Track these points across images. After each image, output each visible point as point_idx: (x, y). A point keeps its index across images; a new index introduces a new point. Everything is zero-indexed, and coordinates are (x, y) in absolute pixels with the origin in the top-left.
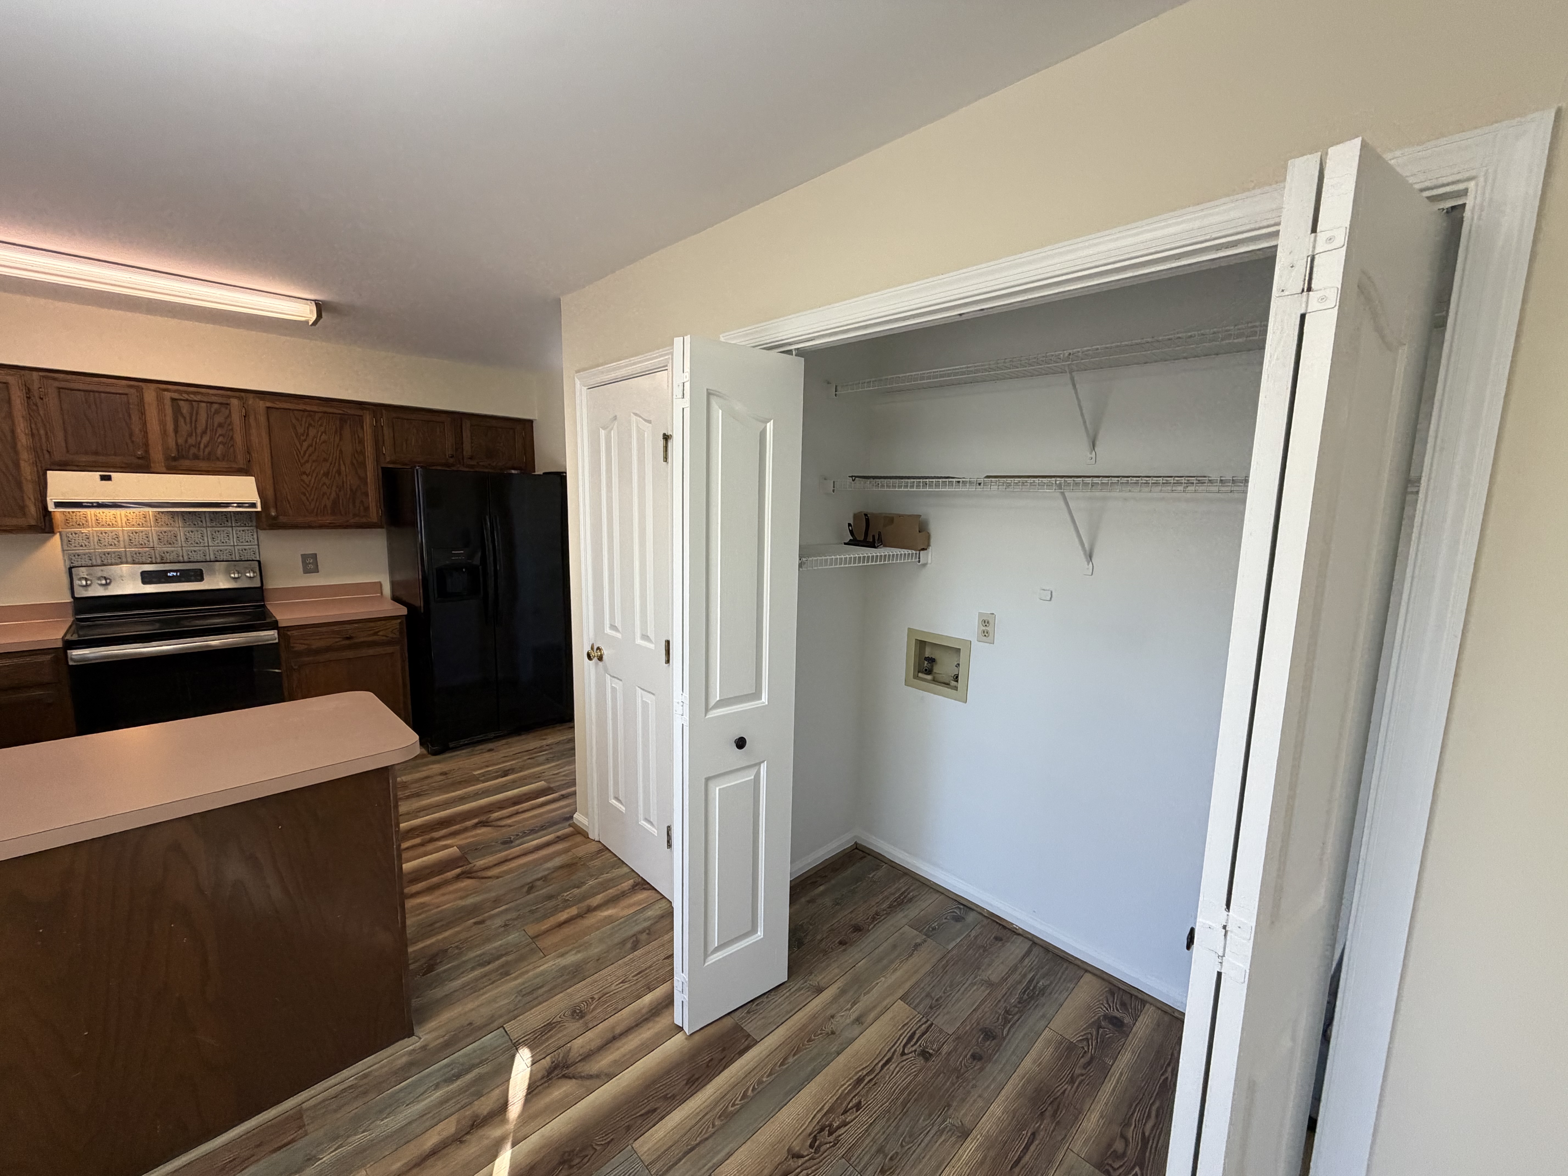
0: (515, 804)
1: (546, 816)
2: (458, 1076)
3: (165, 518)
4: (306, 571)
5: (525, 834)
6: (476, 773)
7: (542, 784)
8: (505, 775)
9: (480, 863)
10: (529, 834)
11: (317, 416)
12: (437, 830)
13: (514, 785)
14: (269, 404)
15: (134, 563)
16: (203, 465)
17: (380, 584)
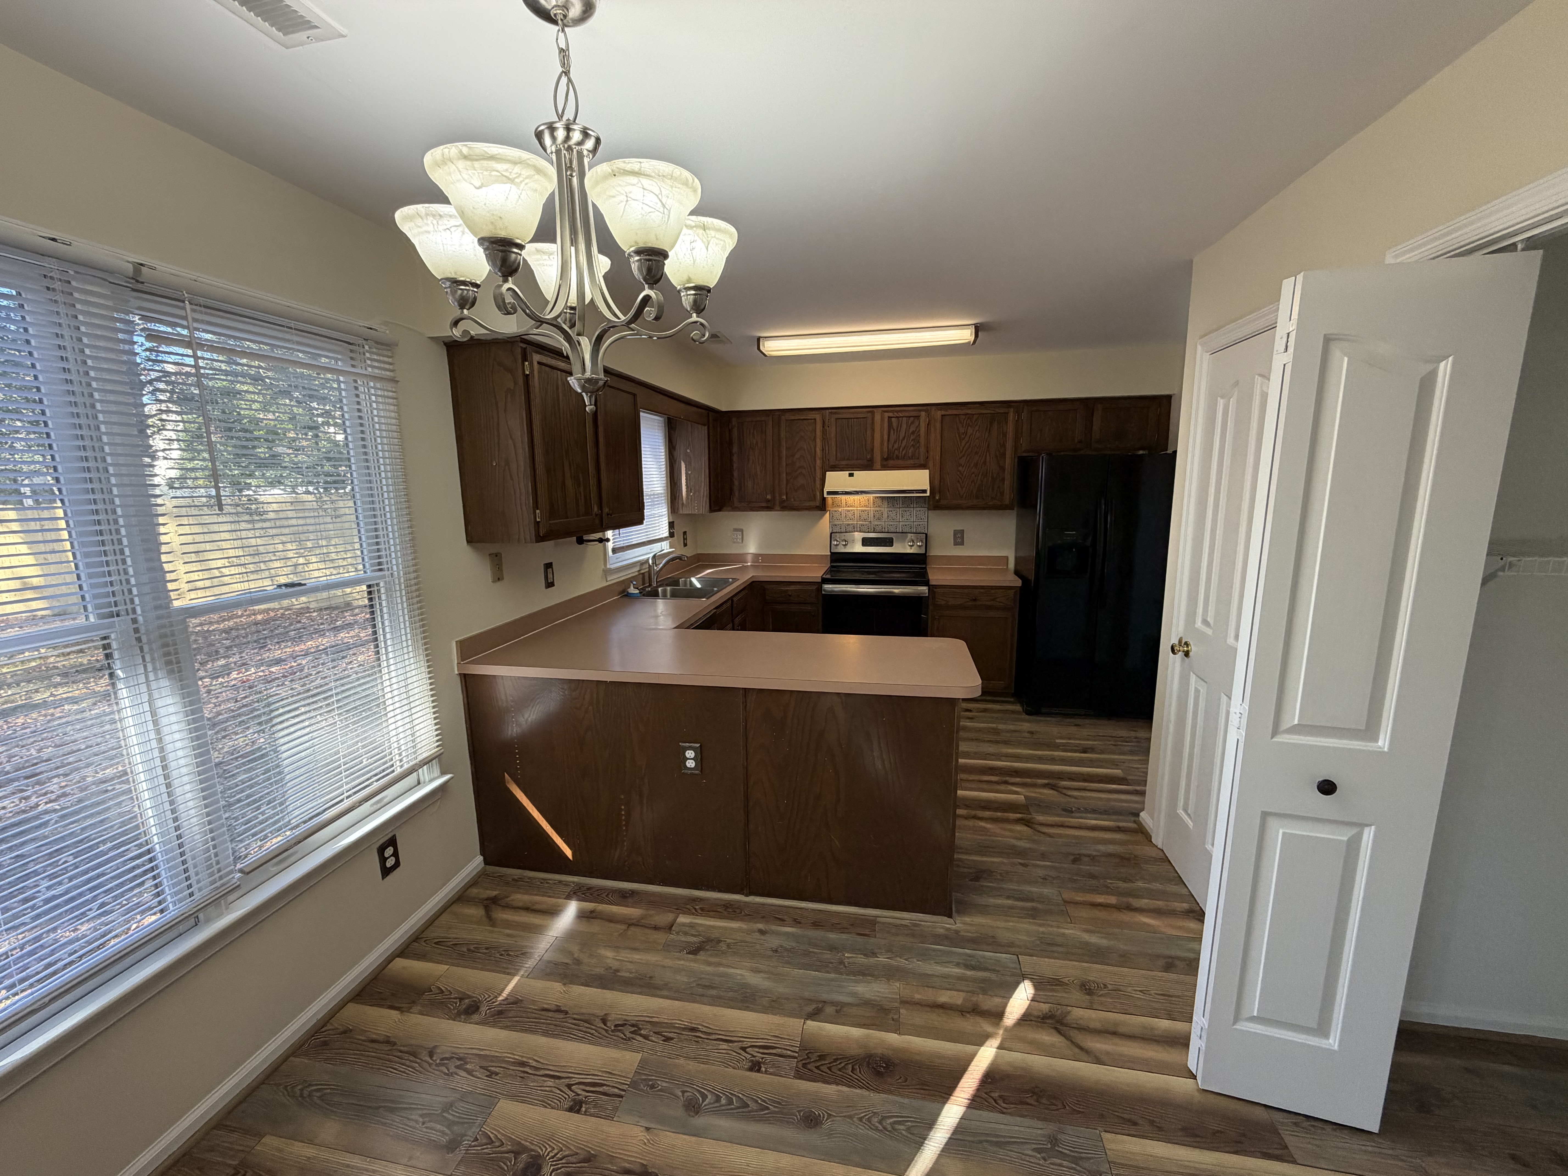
0: (1085, 780)
1: (1112, 803)
2: (973, 968)
3: (879, 502)
4: (956, 544)
5: (1086, 811)
6: (1057, 741)
7: (1117, 772)
8: (1085, 752)
9: (1041, 818)
10: (1090, 812)
11: (975, 417)
12: (1011, 776)
13: (1091, 763)
14: (943, 413)
15: (860, 531)
16: (900, 462)
17: (1007, 558)
